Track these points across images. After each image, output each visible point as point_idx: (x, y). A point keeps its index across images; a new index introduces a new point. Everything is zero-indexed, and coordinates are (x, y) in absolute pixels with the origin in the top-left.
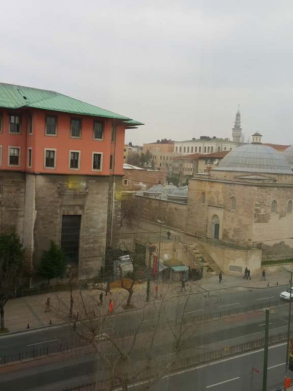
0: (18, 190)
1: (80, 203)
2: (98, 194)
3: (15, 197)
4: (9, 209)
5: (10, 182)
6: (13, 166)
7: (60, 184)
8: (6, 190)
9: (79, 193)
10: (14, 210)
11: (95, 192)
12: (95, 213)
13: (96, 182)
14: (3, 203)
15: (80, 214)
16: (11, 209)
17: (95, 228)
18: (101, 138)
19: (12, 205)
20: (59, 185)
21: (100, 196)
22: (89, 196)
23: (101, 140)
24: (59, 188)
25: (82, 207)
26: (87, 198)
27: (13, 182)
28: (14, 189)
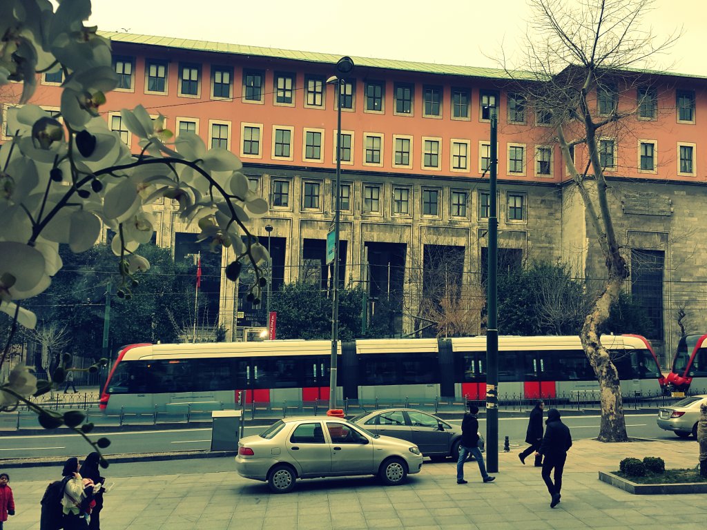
0: (551, 214)
1: (661, 229)
2: (691, 215)
3: (546, 225)
4: (538, 245)
5: (539, 202)
6: (543, 176)
7: (625, 196)
8: (533, 213)
9: (659, 212)
10: (546, 247)
11: (687, 211)
12: (689, 250)
13: (688, 194)
14: (529, 235)
15: (662, 250)
16: (541, 245)
17: (691, 275)
18: (691, 120)
19: (543, 238)
20: (623, 198)
21: (696, 219)
22: (677, 218)
23: (690, 122)
24: (623, 202)
25: (664, 236)
26: (672, 222)
27: (543, 201)
28: (546, 212)
